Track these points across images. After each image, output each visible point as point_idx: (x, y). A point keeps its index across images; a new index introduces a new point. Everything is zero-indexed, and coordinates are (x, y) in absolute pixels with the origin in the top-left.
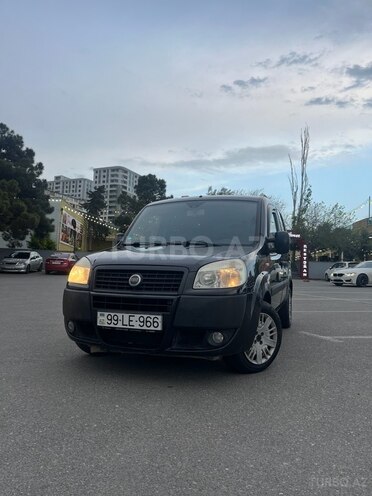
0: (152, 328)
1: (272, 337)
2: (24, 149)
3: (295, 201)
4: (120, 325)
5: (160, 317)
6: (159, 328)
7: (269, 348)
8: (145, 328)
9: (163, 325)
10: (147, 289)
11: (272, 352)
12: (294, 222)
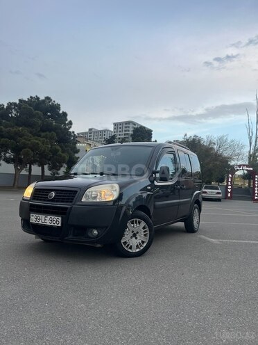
0: (56, 225)
1: (145, 235)
2: (61, 112)
3: (251, 143)
4: (40, 222)
5: (60, 218)
6: (60, 225)
7: (143, 242)
8: (52, 224)
9: (62, 224)
10: (57, 201)
11: (145, 244)
12: (249, 158)
